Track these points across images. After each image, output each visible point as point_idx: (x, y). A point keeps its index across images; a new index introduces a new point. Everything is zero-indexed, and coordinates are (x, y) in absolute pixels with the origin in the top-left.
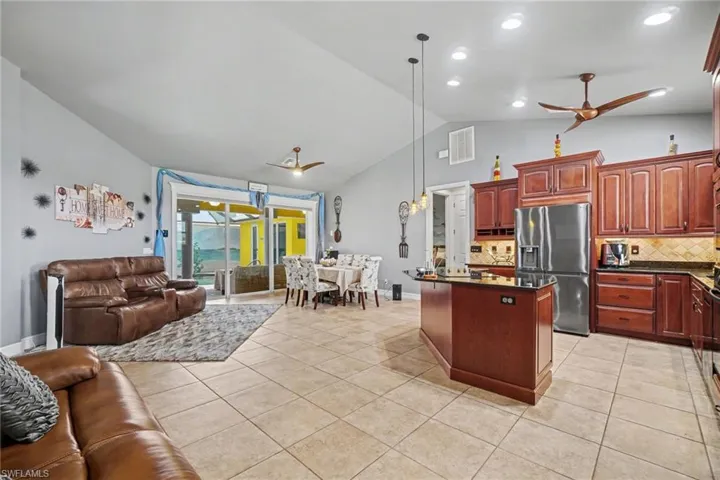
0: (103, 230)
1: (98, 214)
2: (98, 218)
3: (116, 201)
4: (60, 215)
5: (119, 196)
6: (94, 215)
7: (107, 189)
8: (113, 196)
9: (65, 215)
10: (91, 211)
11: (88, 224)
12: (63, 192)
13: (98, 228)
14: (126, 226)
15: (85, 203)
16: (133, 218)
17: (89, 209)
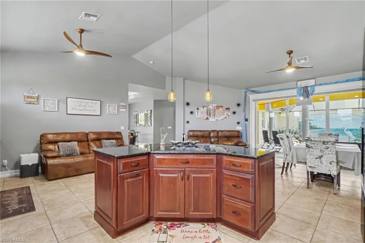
0: (214, 120)
1: (212, 114)
2: (212, 116)
3: (220, 109)
4: (197, 116)
5: (222, 107)
6: (210, 115)
7: (216, 105)
8: (218, 107)
9: (199, 116)
10: (208, 114)
11: (207, 118)
12: (198, 109)
13: (211, 119)
14: (225, 118)
15: (206, 112)
16: (229, 114)
17: (207, 113)
